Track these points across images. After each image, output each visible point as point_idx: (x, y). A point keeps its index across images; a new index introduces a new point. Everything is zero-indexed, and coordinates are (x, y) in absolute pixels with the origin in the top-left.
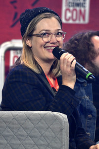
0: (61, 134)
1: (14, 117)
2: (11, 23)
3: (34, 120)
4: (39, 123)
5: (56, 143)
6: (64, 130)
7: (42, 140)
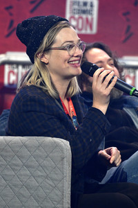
0: (63, 164)
1: (8, 144)
2: (6, 33)
3: (31, 147)
4: (37, 151)
5: (56, 174)
6: (65, 159)
7: (40, 171)
